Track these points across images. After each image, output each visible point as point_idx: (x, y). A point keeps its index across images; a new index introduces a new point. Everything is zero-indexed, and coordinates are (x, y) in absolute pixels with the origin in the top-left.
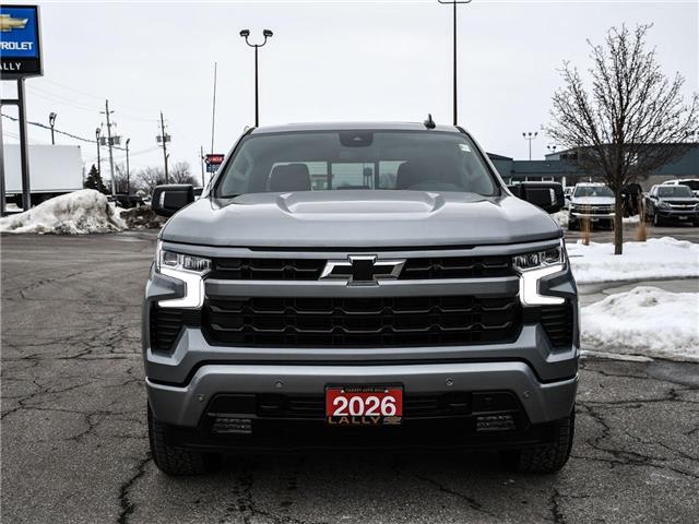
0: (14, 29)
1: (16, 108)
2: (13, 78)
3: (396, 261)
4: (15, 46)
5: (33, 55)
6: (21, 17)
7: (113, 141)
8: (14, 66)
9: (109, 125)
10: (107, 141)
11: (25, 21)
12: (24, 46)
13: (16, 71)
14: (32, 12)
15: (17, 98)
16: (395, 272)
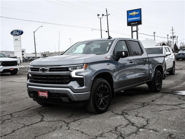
0: (136, 14)
1: (136, 32)
2: (135, 26)
3: (48, 68)
4: (136, 18)
5: (140, 20)
6: (137, 12)
7: (174, 37)
8: (136, 23)
9: (173, 33)
10: (172, 37)
11: (138, 12)
12: (138, 18)
13: (136, 24)
14: (139, 10)
15: (136, 30)
16: (48, 70)
